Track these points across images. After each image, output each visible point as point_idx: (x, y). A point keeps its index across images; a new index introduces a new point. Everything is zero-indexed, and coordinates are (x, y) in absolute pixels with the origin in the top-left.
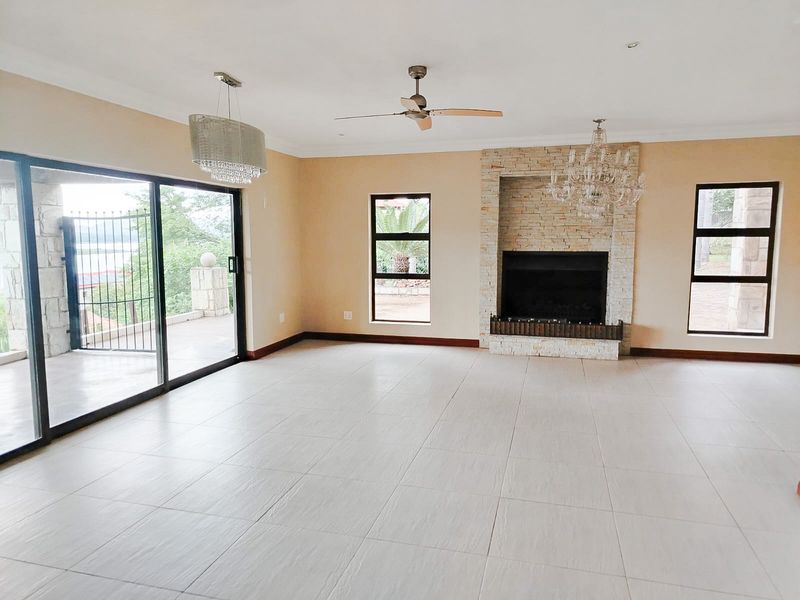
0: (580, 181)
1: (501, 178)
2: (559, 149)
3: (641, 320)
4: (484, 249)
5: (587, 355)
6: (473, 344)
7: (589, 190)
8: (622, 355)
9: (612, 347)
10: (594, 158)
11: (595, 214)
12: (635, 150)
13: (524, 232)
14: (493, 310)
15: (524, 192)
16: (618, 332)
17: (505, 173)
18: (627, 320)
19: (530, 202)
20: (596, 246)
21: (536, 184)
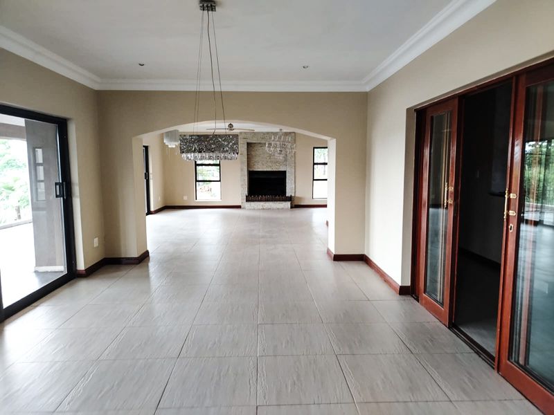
0: (275, 147)
1: (247, 143)
2: (268, 133)
3: (298, 195)
4: (242, 170)
5: (280, 207)
6: (239, 207)
7: (278, 149)
8: (292, 207)
9: (288, 204)
10: (280, 138)
11: (281, 157)
12: (293, 135)
13: (256, 164)
14: (246, 193)
15: (255, 148)
16: (290, 199)
17: (249, 141)
18: (293, 195)
19: (258, 152)
20: (282, 169)
21: (260, 145)
